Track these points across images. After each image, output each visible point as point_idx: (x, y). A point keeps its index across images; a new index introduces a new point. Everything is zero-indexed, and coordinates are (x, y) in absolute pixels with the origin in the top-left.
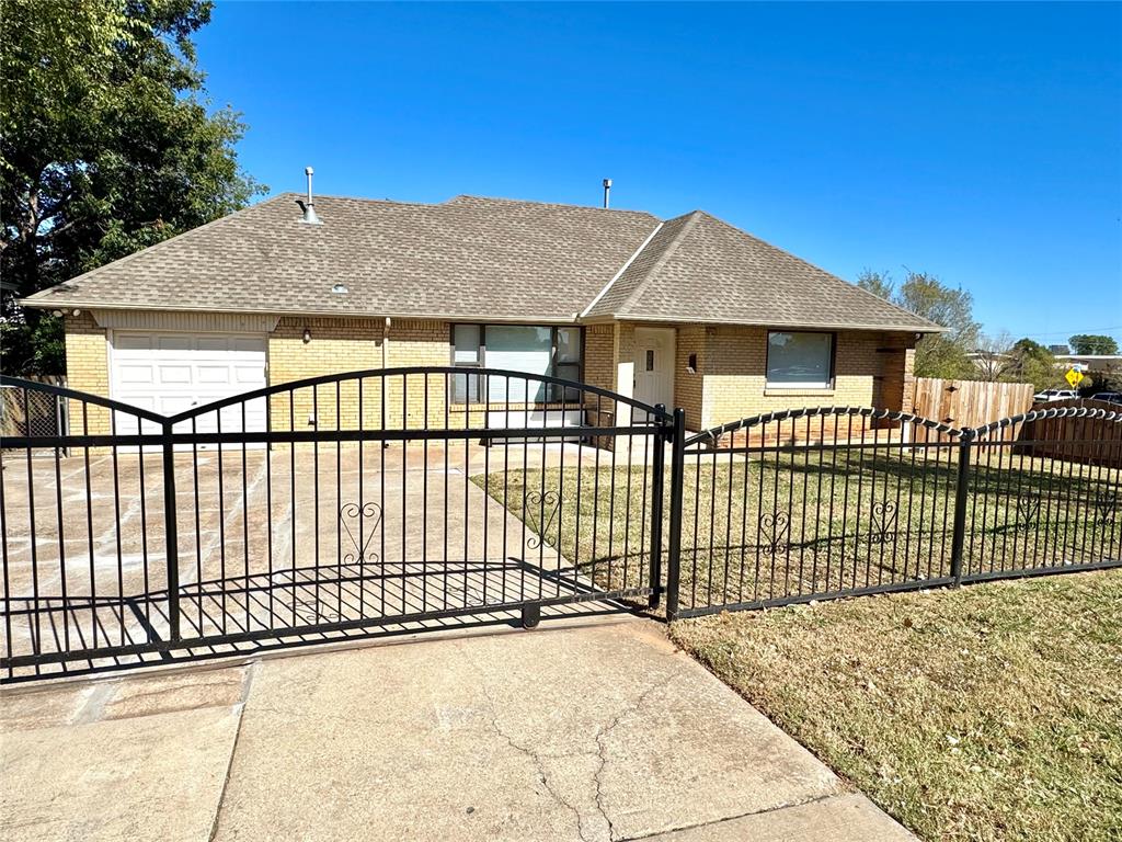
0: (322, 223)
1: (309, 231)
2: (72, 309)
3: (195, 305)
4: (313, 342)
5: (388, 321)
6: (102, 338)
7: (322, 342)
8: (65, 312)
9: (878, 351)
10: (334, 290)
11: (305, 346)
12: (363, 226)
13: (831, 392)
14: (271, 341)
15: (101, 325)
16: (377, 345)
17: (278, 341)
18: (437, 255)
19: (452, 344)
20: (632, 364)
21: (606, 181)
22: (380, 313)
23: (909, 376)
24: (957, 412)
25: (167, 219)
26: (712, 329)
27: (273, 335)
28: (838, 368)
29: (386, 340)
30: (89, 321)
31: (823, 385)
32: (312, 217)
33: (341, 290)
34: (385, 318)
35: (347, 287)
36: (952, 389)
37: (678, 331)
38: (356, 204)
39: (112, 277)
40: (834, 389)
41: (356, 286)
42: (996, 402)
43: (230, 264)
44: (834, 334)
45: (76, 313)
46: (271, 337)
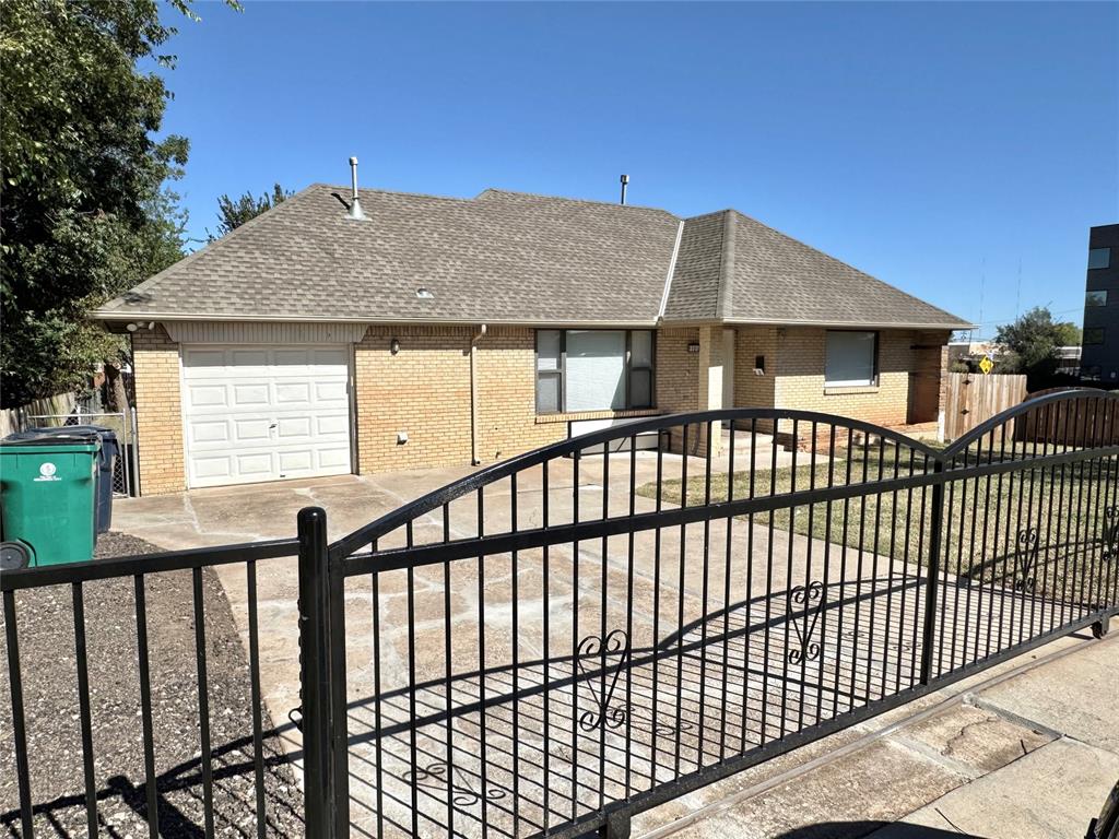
0: (370, 220)
1: (361, 229)
2: (147, 322)
3: (285, 315)
4: (401, 353)
5: (484, 328)
6: (175, 354)
7: (409, 352)
8: (141, 325)
9: (912, 348)
10: (419, 295)
11: (393, 358)
12: (412, 223)
13: (876, 389)
14: (358, 353)
15: (174, 340)
16: (465, 354)
17: (365, 353)
18: (498, 255)
19: (536, 351)
20: (721, 368)
21: (623, 177)
22: (474, 320)
23: (944, 371)
24: (971, 404)
25: (108, 210)
26: (782, 330)
27: (357, 346)
28: (881, 365)
29: (474, 349)
30: (159, 335)
31: (867, 382)
32: (358, 212)
33: (425, 295)
34: (480, 326)
35: (430, 291)
36: (967, 382)
37: (737, 332)
38: (392, 198)
39: (182, 283)
40: (878, 386)
41: (439, 288)
42: (999, 393)
43: (300, 267)
44: (878, 333)
45: (151, 326)
46: (359, 349)
